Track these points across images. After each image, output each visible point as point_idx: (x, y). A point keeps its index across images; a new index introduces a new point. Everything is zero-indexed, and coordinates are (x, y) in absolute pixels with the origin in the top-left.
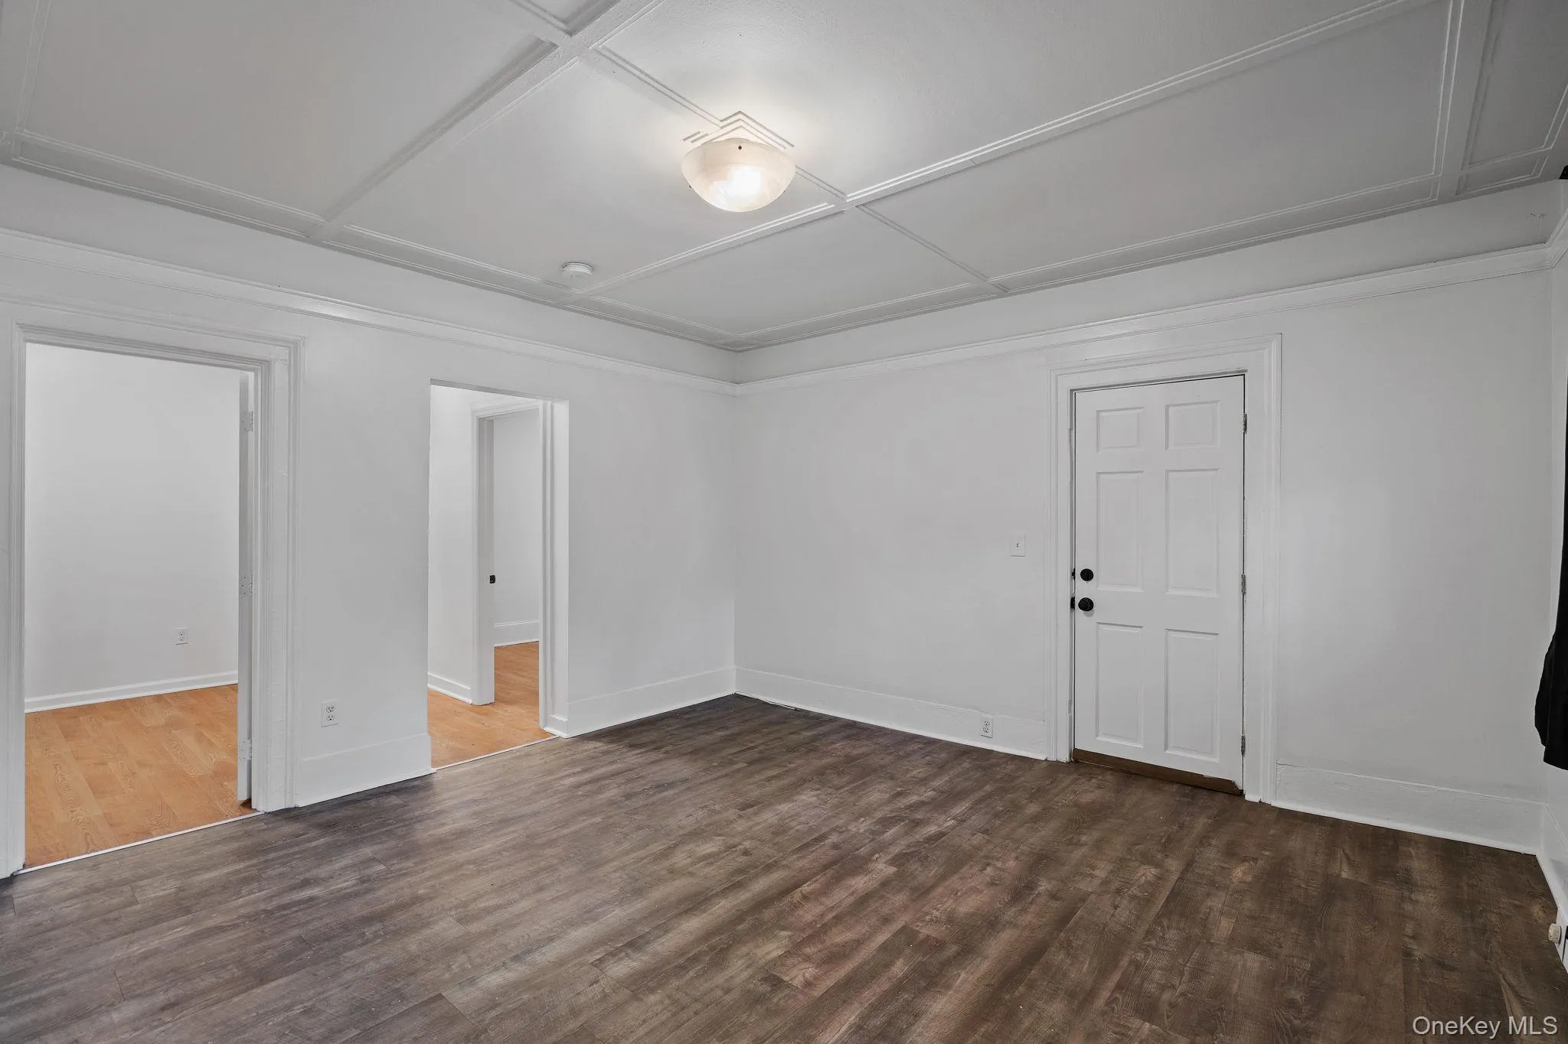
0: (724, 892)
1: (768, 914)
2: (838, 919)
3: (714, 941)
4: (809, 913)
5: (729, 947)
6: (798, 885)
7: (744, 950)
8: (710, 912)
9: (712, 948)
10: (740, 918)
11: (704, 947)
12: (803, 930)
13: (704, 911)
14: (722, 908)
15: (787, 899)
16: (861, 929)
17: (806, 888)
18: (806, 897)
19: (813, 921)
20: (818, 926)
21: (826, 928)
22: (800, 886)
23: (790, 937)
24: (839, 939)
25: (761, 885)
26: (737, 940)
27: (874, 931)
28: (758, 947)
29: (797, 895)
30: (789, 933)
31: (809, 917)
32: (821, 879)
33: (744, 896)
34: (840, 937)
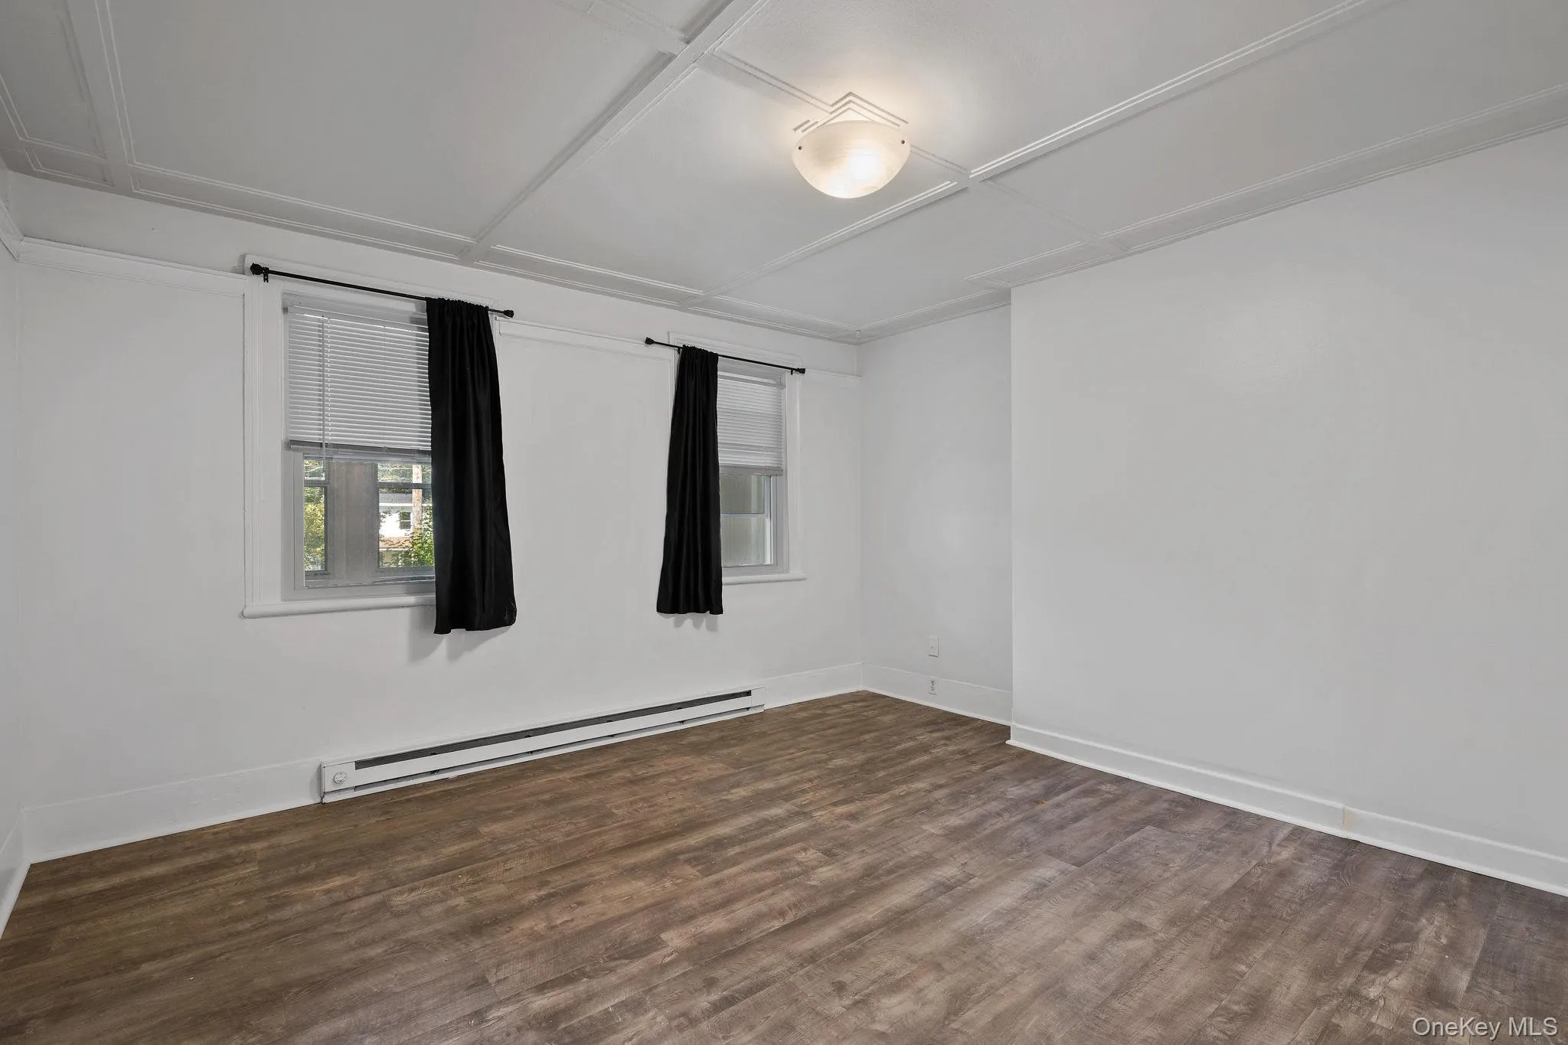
0: (868, 929)
1: (824, 902)
2: (760, 889)
3: (876, 882)
4: (784, 897)
5: (862, 878)
6: (785, 928)
7: (849, 874)
8: (882, 909)
9: (877, 878)
10: (853, 901)
11: (884, 879)
12: (796, 884)
13: (888, 910)
14: (870, 913)
15: (802, 914)
16: (744, 879)
17: (777, 924)
18: (782, 914)
19: (785, 890)
20: (781, 885)
21: (775, 883)
22: (784, 926)
23: (809, 880)
24: (768, 873)
25: (826, 934)
26: (856, 881)
27: (735, 876)
28: (838, 876)
29: (790, 917)
30: (809, 883)
31: (787, 894)
32: (755, 934)
33: (849, 921)
34: (768, 875)
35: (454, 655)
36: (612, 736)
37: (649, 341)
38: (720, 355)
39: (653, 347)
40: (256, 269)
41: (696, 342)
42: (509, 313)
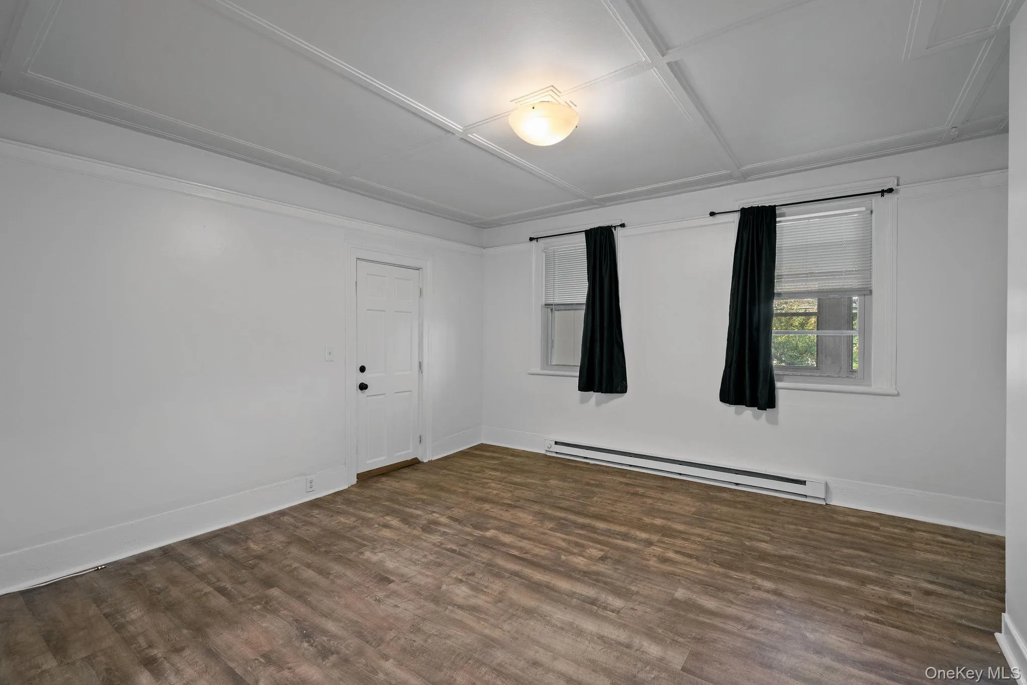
35: (598, 404)
36: (680, 474)
37: (712, 214)
38: (777, 206)
39: (718, 217)
40: (531, 239)
41: (753, 202)
42: (623, 225)
